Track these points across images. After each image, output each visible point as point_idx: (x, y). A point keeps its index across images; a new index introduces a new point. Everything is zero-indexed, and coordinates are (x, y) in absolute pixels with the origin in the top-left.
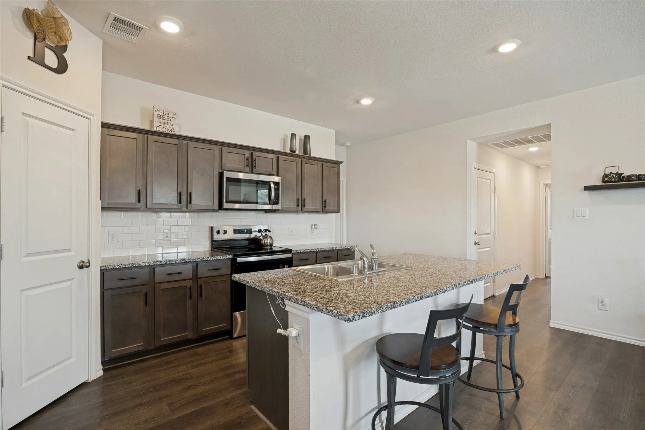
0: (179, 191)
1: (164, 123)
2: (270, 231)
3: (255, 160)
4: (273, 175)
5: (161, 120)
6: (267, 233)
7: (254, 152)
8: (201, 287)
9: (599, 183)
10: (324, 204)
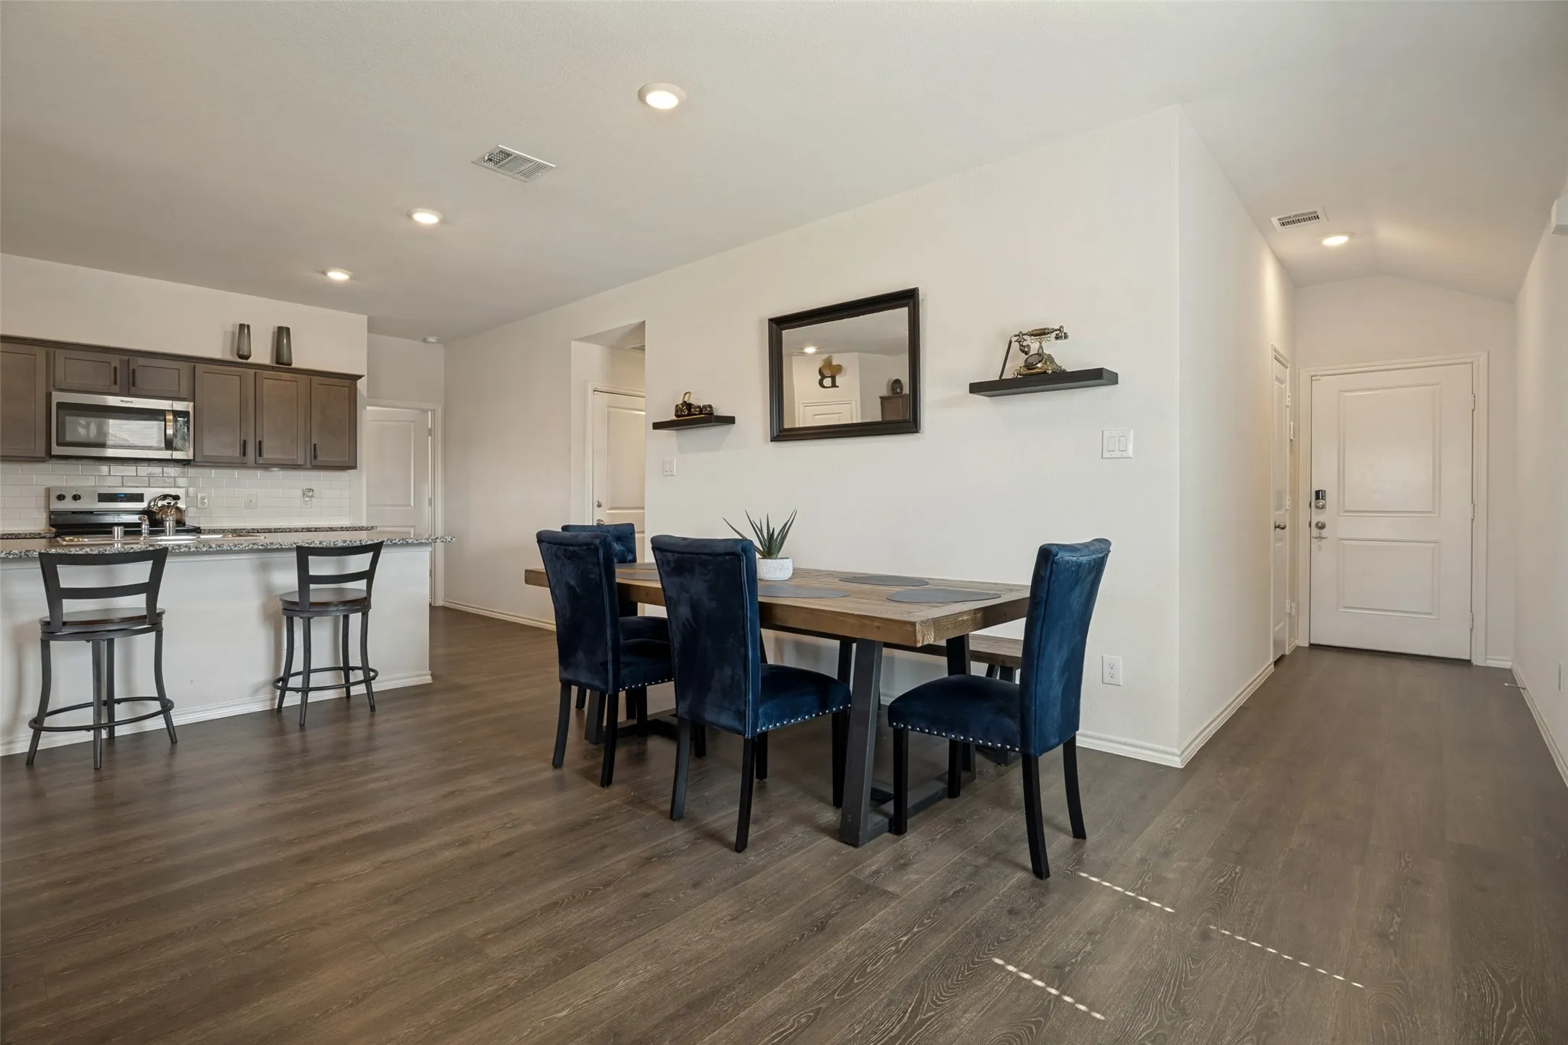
3: (136, 372)
4: (175, 400)
7: (132, 359)
9: (670, 416)
10: (313, 452)
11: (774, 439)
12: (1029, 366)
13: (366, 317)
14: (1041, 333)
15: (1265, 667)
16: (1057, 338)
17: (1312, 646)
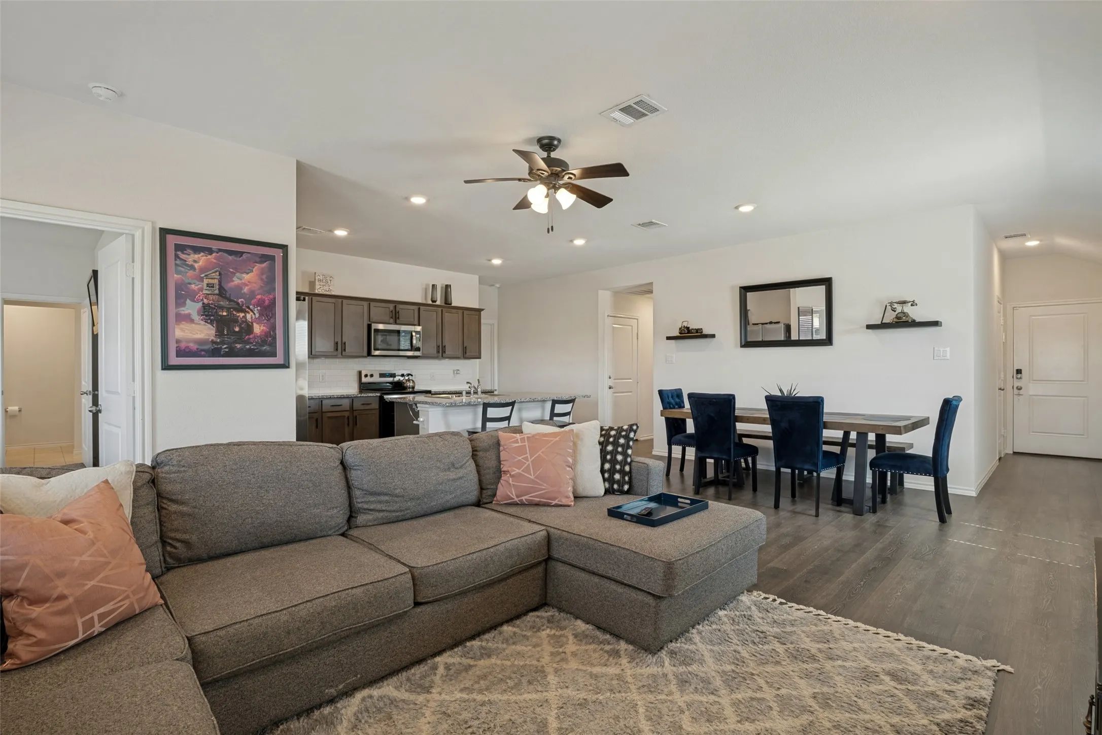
0: (336, 341)
1: (323, 286)
2: (412, 375)
3: (398, 312)
4: (415, 325)
5: (321, 283)
6: (410, 377)
7: (397, 305)
8: (356, 416)
9: (677, 334)
10: (465, 350)
11: (742, 346)
12: (897, 317)
13: (477, 277)
14: (904, 303)
15: (995, 462)
16: (912, 305)
17: (1015, 453)
